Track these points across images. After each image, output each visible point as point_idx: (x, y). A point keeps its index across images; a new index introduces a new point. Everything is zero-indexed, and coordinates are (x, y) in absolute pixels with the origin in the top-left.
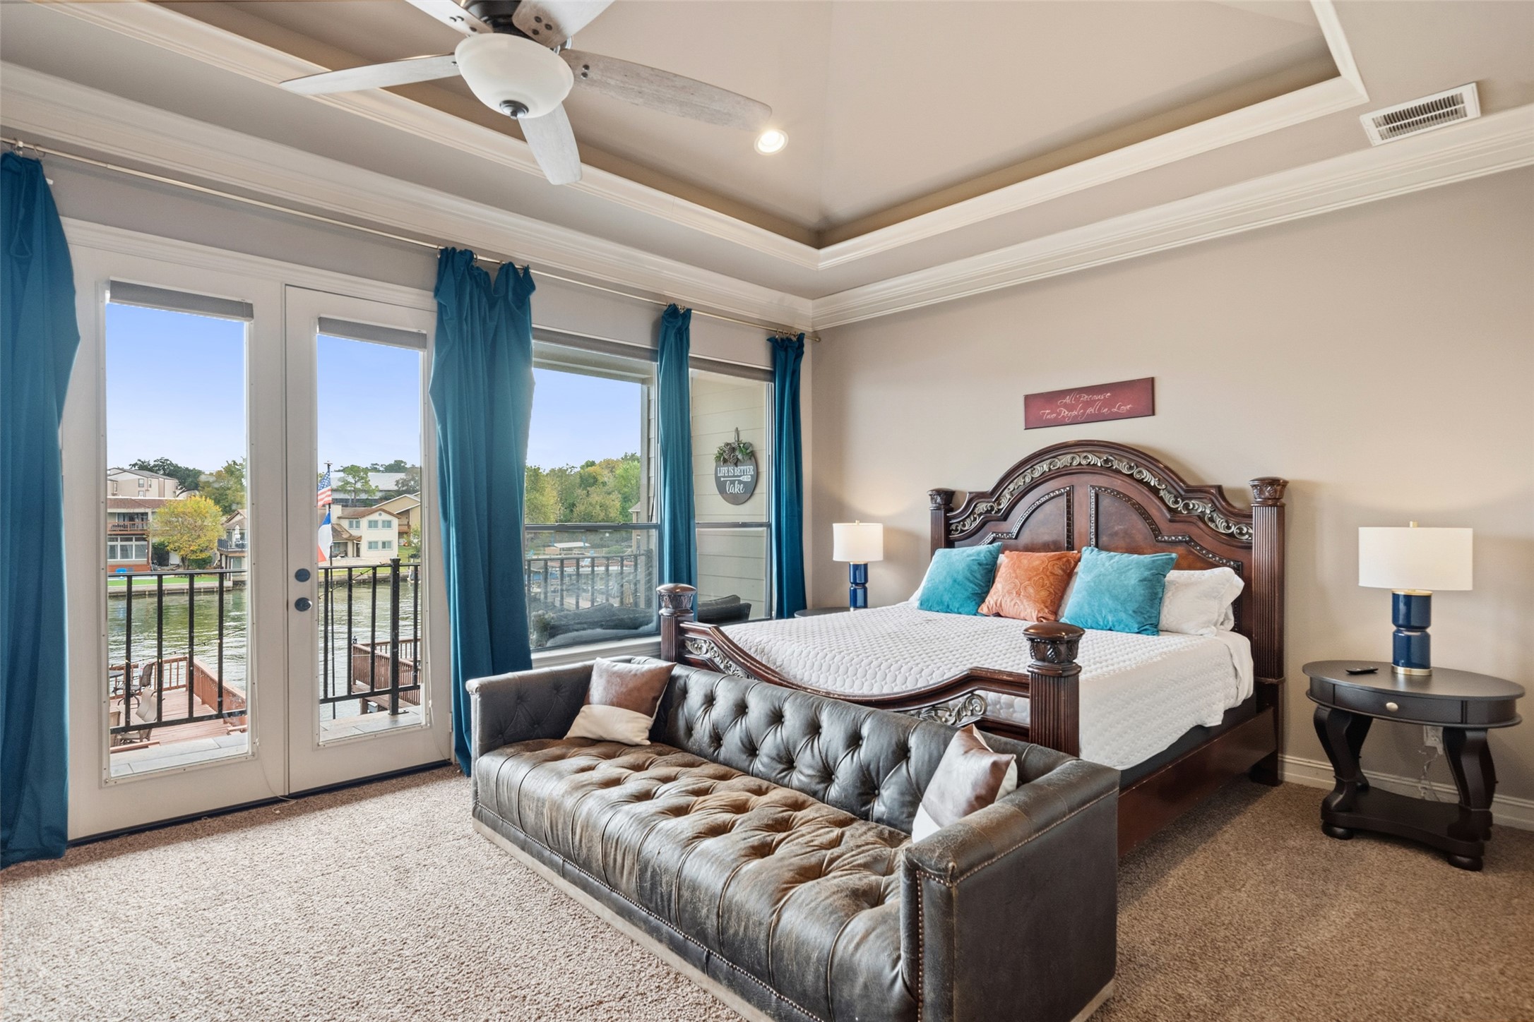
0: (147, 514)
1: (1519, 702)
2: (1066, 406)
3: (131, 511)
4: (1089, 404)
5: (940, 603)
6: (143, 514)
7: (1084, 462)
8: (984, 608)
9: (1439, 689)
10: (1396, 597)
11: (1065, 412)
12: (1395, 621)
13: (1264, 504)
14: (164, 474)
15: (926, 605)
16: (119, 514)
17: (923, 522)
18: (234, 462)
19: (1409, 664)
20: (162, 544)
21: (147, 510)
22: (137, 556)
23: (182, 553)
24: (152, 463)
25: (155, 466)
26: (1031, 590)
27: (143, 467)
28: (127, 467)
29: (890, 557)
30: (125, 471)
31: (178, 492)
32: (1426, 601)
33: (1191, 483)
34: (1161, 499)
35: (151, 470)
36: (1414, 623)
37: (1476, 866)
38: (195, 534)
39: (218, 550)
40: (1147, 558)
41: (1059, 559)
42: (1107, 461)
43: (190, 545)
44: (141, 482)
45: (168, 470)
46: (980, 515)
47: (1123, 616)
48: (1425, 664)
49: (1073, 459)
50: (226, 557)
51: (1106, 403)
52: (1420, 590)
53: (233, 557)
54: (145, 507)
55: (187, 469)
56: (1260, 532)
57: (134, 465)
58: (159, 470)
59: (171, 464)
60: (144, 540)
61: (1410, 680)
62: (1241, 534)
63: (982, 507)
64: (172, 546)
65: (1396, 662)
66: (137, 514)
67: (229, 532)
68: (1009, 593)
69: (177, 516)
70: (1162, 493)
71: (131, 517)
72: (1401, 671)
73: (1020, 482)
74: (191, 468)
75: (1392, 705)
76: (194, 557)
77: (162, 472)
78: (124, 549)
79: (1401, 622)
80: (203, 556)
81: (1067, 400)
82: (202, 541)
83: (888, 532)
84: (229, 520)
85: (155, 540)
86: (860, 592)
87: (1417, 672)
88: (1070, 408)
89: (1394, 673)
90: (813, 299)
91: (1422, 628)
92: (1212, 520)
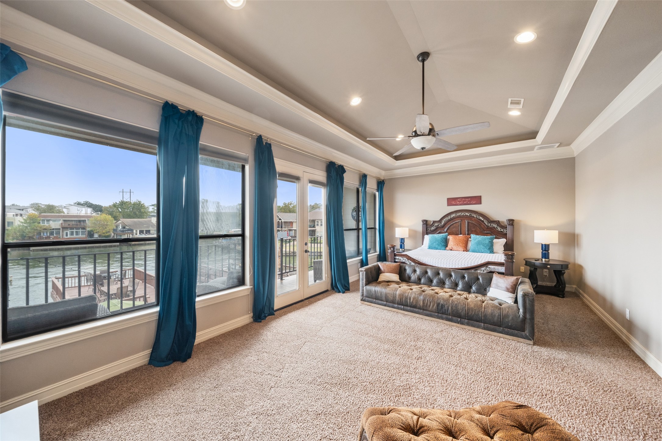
0: (85, 220)
1: (569, 265)
2: (458, 201)
3: (80, 219)
4: (465, 201)
5: (435, 247)
6: (83, 220)
7: (464, 214)
8: (448, 248)
9: (551, 262)
10: (542, 245)
11: (458, 203)
12: (542, 249)
13: (509, 225)
14: (87, 206)
15: (430, 247)
16: (75, 220)
17: (420, 228)
18: (116, 203)
19: (545, 258)
20: (92, 231)
21: (86, 219)
22: (82, 235)
23: (99, 233)
24: (82, 203)
25: (84, 204)
26: (461, 244)
27: (79, 204)
28: (73, 204)
29: (410, 236)
30: (72, 205)
31: (92, 213)
32: (549, 245)
33: (492, 220)
34: (485, 223)
35: (82, 205)
36: (546, 250)
37: (563, 297)
38: (104, 227)
39: (113, 232)
40: (489, 237)
41: (466, 237)
42: (470, 215)
43: (103, 231)
44: (78, 209)
45: (88, 205)
46: (436, 226)
47: (486, 249)
48: (548, 258)
49: (461, 214)
50: (116, 235)
51: (469, 201)
52: (547, 243)
53: (119, 235)
54: (85, 218)
55: (96, 205)
56: (509, 231)
57: (75, 203)
58: (85, 205)
59: (90, 203)
60: (85, 229)
61: (545, 261)
62: (504, 231)
63: (436, 224)
64: (95, 231)
65: (542, 258)
66: (82, 220)
67: (117, 227)
68: (455, 245)
69: (97, 221)
70: (485, 222)
71: (80, 221)
72: (544, 260)
73: (447, 219)
74: (97, 204)
75: (549, 266)
76: (104, 235)
77: (86, 206)
78: (76, 232)
79: (544, 250)
80: (107, 235)
81: (459, 200)
82: (107, 229)
83: (409, 230)
84: (116, 222)
85: (88, 229)
86: (403, 245)
87: (547, 260)
88: (459, 202)
89: (542, 260)
90: (385, 171)
91: (548, 251)
92: (497, 228)
